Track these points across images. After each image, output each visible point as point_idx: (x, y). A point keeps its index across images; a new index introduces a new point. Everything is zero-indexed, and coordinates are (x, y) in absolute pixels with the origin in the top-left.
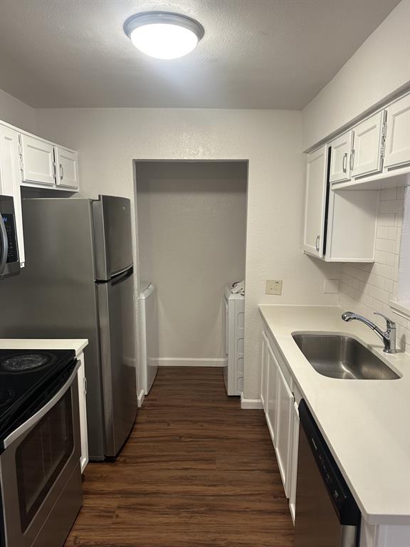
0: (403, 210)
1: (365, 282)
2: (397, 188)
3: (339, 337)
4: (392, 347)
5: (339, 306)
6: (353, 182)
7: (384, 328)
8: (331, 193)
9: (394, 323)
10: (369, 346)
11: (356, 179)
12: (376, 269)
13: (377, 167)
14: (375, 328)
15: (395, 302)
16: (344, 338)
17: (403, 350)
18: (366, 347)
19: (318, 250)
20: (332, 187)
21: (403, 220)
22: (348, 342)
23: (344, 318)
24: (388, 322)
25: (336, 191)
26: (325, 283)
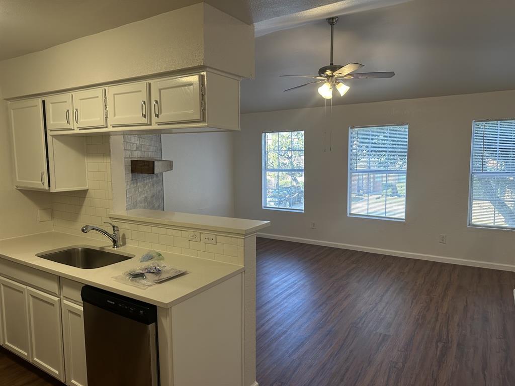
0: (110, 151)
1: (81, 205)
2: (102, 136)
3: (74, 249)
4: (118, 243)
5: (53, 231)
6: (77, 131)
7: (111, 232)
8: (49, 138)
9: (118, 227)
10: (101, 248)
11: (80, 129)
12: (91, 193)
13: (102, 123)
14: (106, 233)
15: (113, 214)
16: (78, 249)
17: (124, 244)
18: (98, 249)
19: (43, 184)
20: (49, 133)
21: (111, 158)
22: (82, 251)
23: (83, 231)
24: (114, 227)
25: (53, 136)
26: (39, 214)
